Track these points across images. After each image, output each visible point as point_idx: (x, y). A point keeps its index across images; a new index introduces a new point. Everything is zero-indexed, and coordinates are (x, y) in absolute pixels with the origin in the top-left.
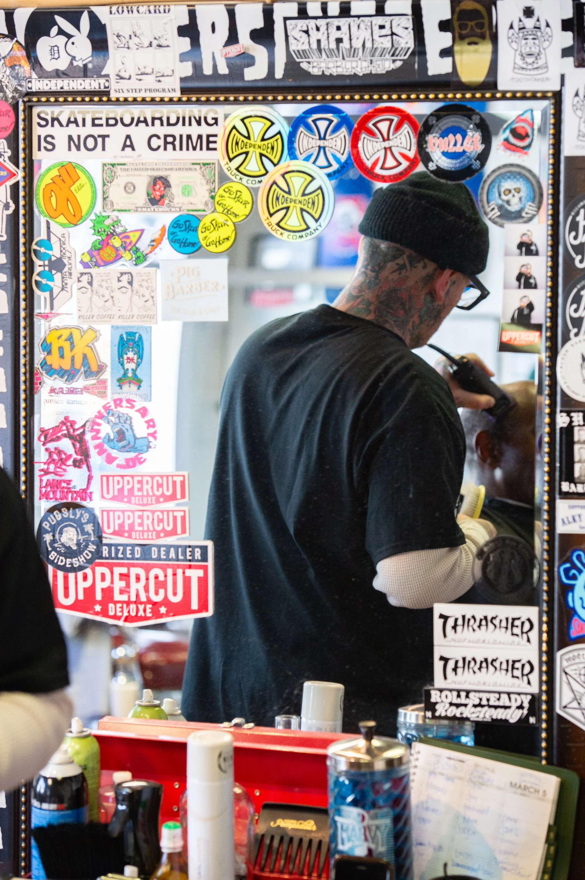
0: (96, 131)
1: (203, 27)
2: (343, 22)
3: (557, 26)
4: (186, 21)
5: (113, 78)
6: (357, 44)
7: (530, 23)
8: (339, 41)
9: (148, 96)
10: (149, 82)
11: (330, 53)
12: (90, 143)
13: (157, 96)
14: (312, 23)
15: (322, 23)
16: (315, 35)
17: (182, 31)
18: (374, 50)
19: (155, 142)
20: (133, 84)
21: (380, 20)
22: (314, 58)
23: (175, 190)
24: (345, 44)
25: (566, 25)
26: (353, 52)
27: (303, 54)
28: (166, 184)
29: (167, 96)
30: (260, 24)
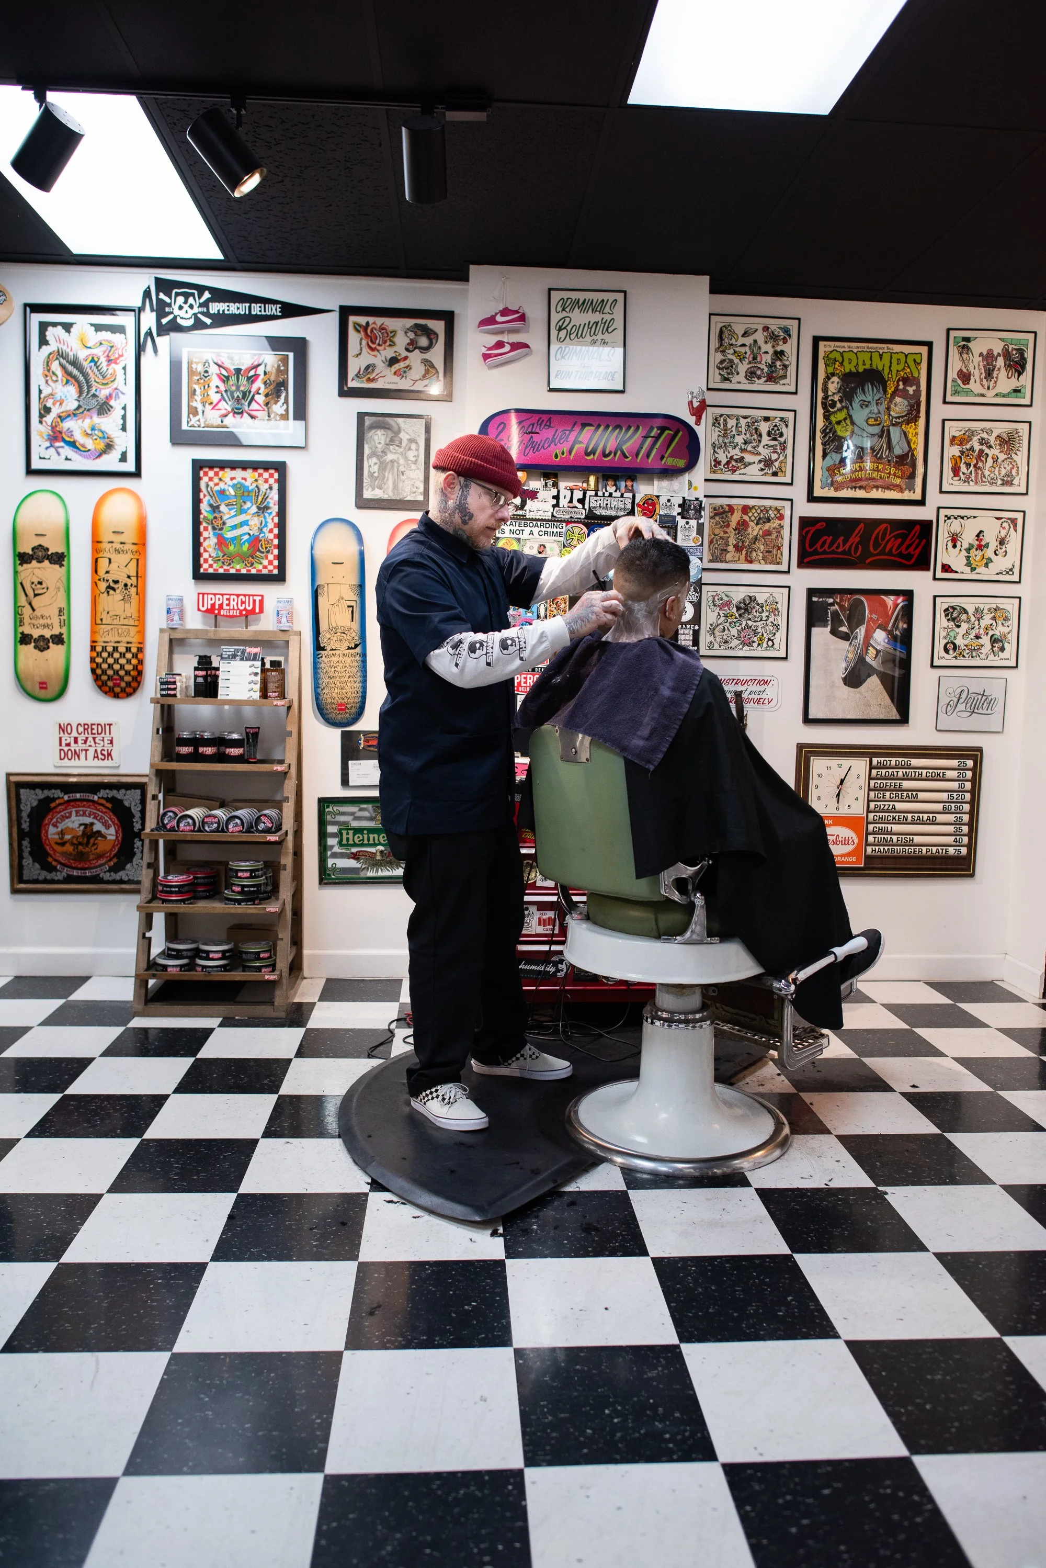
0: (520, 528)
1: (561, 496)
2: (609, 499)
3: (677, 505)
4: (556, 494)
5: (528, 511)
6: (613, 506)
7: (668, 504)
8: (607, 504)
9: (540, 518)
10: (541, 513)
11: (603, 508)
12: (518, 532)
13: (544, 518)
14: (599, 498)
15: (602, 498)
16: (599, 502)
17: (554, 497)
18: (618, 508)
19: (541, 533)
20: (535, 513)
21: (621, 499)
22: (598, 510)
23: (548, 549)
24: (609, 506)
25: (680, 506)
26: (611, 508)
27: (595, 508)
28: (545, 547)
29: (547, 518)
30: (581, 497)
